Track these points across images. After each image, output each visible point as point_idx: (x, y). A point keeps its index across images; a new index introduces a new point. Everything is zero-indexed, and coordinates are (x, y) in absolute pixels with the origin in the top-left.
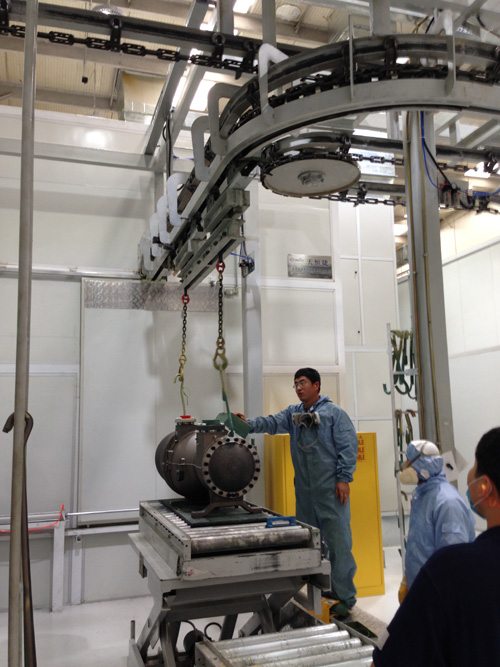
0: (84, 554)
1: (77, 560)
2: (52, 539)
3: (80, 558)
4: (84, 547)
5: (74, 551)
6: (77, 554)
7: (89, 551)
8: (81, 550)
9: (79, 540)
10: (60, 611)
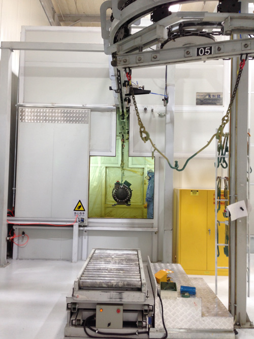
0: (88, 238)
1: (85, 240)
2: (73, 230)
3: (86, 240)
4: (88, 235)
5: (84, 237)
6: (85, 238)
7: (90, 237)
8: (87, 237)
9: (85, 232)
10: (75, 262)
